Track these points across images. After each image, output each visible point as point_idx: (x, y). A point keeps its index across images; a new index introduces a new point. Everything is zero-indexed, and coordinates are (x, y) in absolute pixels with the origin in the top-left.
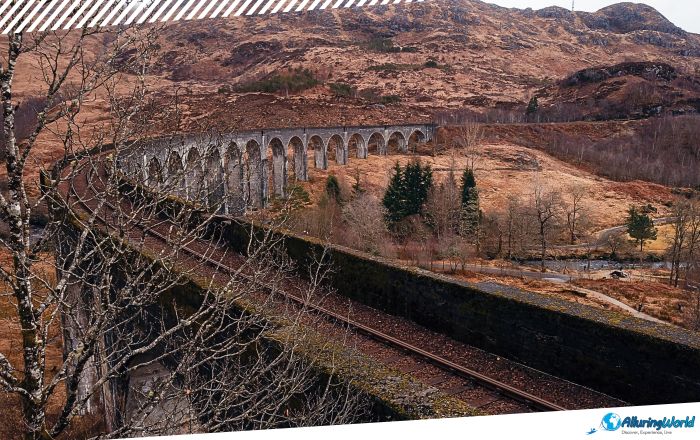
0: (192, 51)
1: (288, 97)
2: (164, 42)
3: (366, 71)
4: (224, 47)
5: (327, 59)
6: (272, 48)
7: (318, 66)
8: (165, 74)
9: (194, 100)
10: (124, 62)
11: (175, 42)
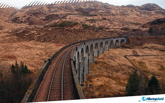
0: (34, 17)
1: (69, 28)
2: (27, 15)
3: (85, 21)
4: (43, 16)
5: (73, 18)
6: (56, 16)
7: (71, 20)
8: (27, 23)
9: (38, 29)
10: (16, 20)
11: (30, 15)
